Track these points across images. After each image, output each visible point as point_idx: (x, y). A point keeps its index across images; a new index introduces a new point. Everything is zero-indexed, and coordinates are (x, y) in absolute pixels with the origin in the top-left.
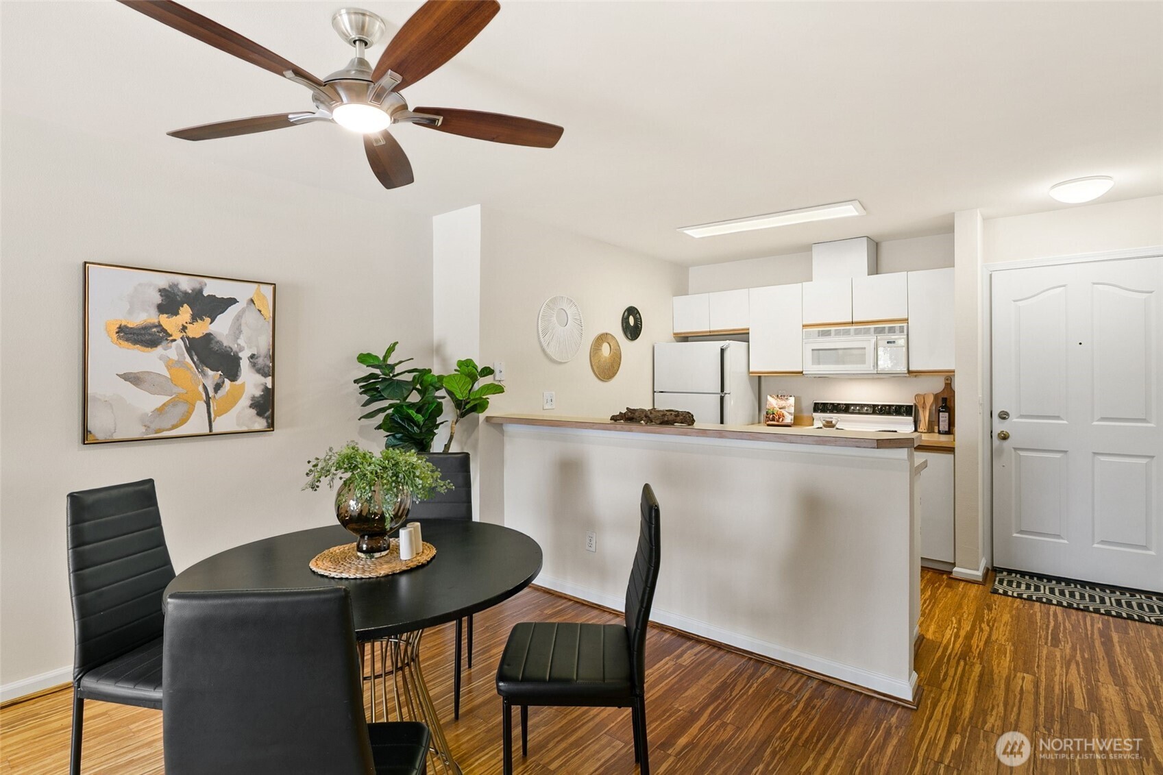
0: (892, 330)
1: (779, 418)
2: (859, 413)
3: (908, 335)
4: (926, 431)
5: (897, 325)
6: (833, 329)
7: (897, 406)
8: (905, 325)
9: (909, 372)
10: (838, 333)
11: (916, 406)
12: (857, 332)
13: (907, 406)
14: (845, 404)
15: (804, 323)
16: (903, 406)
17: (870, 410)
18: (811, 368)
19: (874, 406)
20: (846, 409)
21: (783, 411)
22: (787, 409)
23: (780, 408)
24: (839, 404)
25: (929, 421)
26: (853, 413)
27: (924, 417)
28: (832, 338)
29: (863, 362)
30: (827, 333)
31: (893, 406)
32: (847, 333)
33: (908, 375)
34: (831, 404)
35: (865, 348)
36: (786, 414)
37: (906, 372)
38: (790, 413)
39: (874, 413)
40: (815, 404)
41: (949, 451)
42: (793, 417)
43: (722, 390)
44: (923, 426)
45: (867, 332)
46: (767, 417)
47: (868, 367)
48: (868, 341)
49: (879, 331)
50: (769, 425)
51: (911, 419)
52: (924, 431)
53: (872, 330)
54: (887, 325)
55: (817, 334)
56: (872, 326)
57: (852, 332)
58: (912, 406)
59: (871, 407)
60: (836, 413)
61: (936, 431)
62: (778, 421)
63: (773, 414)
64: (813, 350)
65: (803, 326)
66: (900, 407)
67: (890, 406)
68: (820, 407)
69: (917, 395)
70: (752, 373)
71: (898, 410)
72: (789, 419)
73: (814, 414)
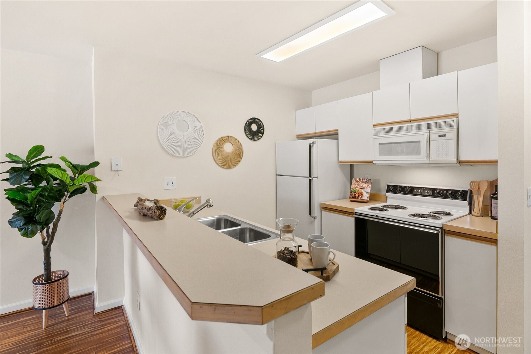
0: (443, 125)
1: (359, 196)
2: (421, 195)
3: (458, 128)
4: (479, 215)
5: (448, 120)
6: (394, 126)
7: (453, 190)
8: (455, 119)
9: (459, 162)
10: (398, 129)
11: (471, 192)
12: (414, 128)
13: (463, 191)
14: (411, 187)
15: (375, 123)
16: (459, 191)
17: (430, 193)
18: (378, 159)
19: (434, 190)
20: (410, 191)
21: (362, 191)
22: (365, 189)
23: (361, 189)
24: (406, 187)
25: (483, 205)
26: (416, 195)
27: (479, 201)
28: (394, 133)
29: (418, 153)
30: (390, 130)
31: (450, 190)
32: (405, 129)
33: (458, 165)
34: (400, 186)
35: (419, 142)
36: (364, 193)
37: (456, 162)
38: (367, 192)
39: (433, 195)
40: (388, 186)
41: (493, 242)
42: (369, 195)
43: (310, 175)
44: (477, 209)
45: (421, 127)
46: (350, 195)
47: (422, 157)
48: (422, 136)
49: (432, 126)
50: (352, 201)
51: (466, 203)
52: (477, 215)
53: (426, 126)
54: (438, 121)
55: (383, 131)
56: (426, 123)
57: (409, 128)
58: (467, 191)
59: (431, 190)
60: (403, 194)
61: (490, 215)
62: (358, 198)
63: (355, 192)
64: (380, 144)
65: (373, 126)
66: (456, 191)
67: (447, 190)
68: (392, 189)
69: (472, 182)
70: (341, 162)
71: (455, 195)
72: (366, 197)
73: (386, 193)
